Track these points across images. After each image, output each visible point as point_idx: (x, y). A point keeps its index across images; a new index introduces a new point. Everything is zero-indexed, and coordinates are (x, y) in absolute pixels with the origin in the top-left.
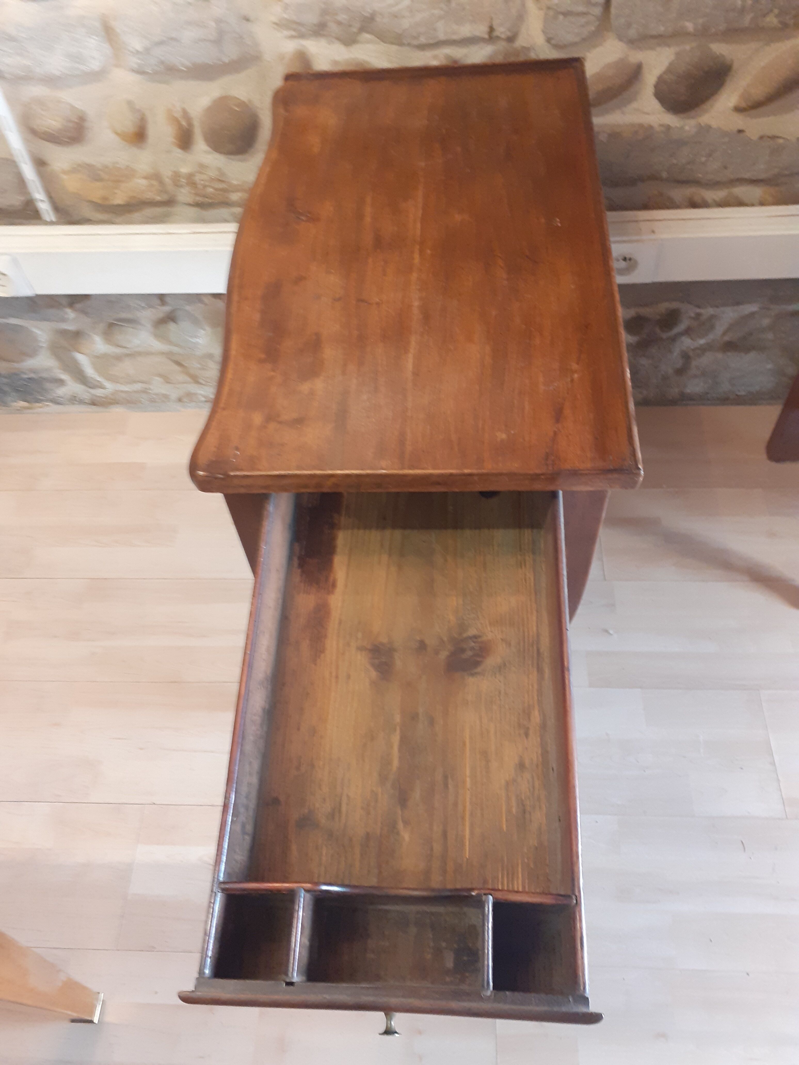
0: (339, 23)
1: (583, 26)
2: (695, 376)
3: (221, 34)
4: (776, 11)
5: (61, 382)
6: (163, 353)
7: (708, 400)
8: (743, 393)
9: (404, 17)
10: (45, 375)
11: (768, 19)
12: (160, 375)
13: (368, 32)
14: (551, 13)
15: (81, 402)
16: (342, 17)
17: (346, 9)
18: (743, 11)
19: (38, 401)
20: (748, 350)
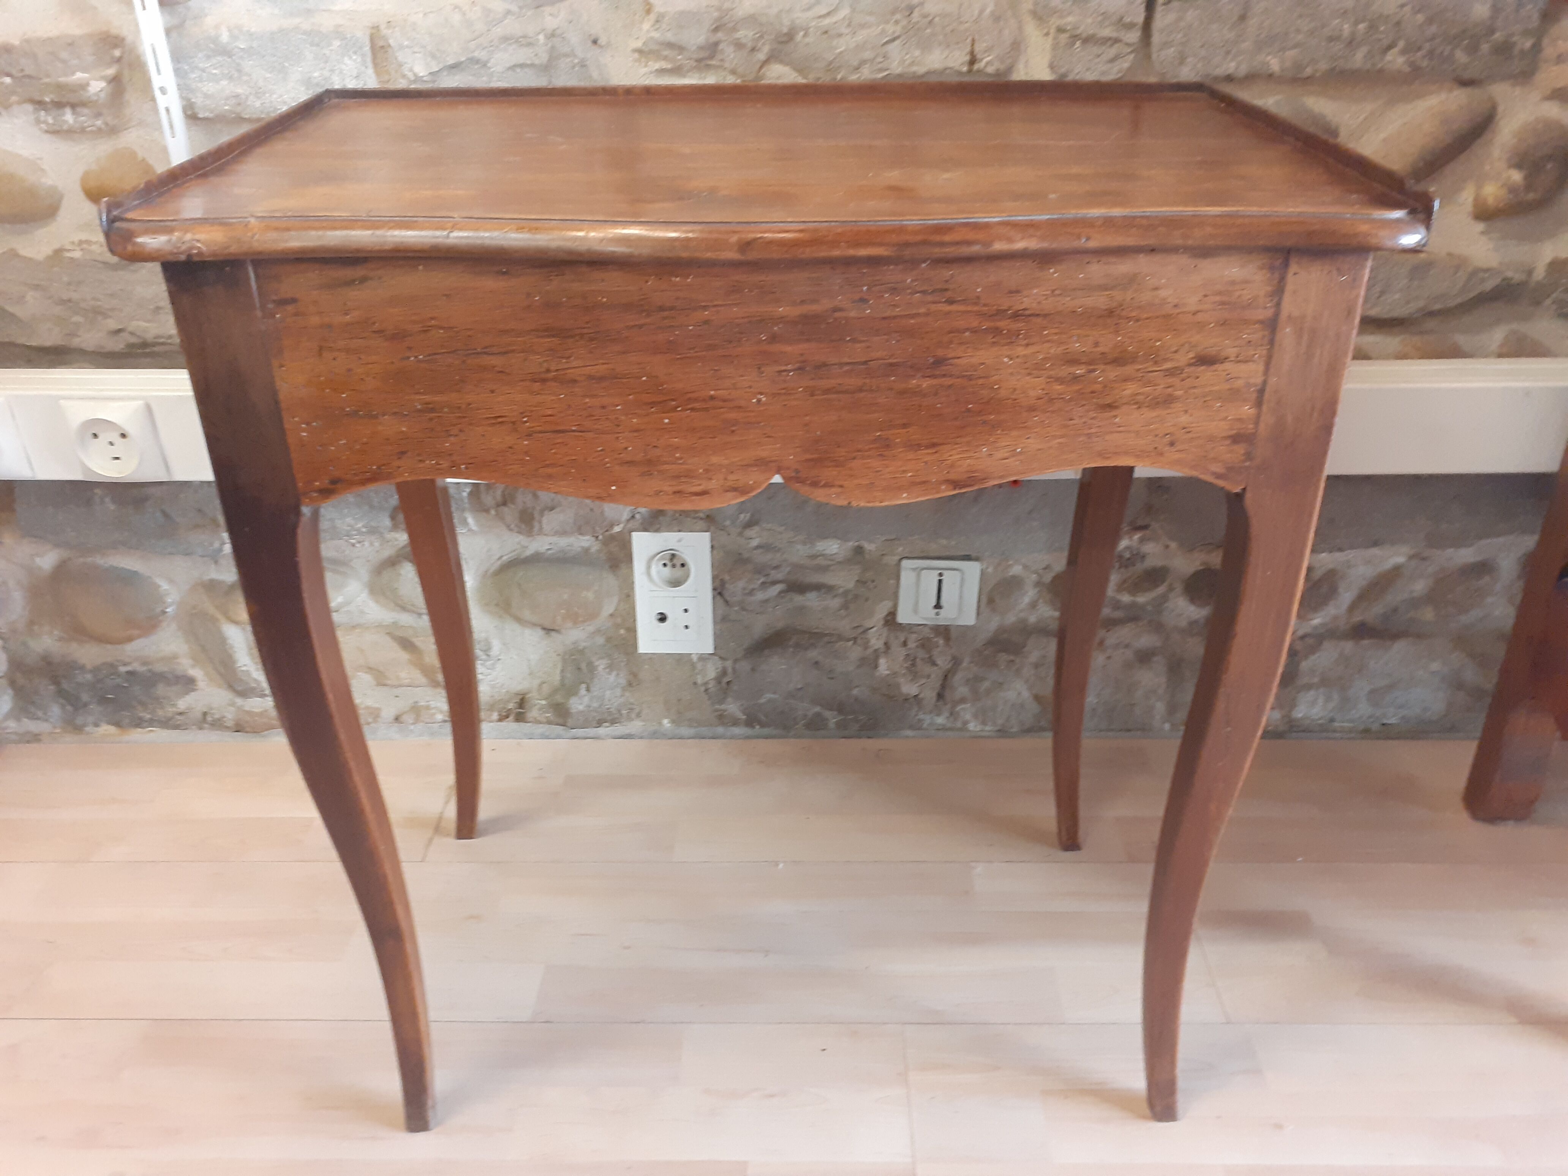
0: (739, 45)
1: (1112, 60)
2: (1309, 687)
3: (554, 56)
4: (1401, 44)
5: (189, 684)
6: (379, 626)
7: (1335, 731)
8: (1393, 721)
9: (840, 35)
10: (159, 668)
11: (1389, 57)
12: (370, 669)
13: (781, 62)
14: (1064, 37)
15: (218, 724)
16: (745, 34)
17: (752, 19)
18: (1352, 43)
19: (139, 723)
20: (1393, 636)
